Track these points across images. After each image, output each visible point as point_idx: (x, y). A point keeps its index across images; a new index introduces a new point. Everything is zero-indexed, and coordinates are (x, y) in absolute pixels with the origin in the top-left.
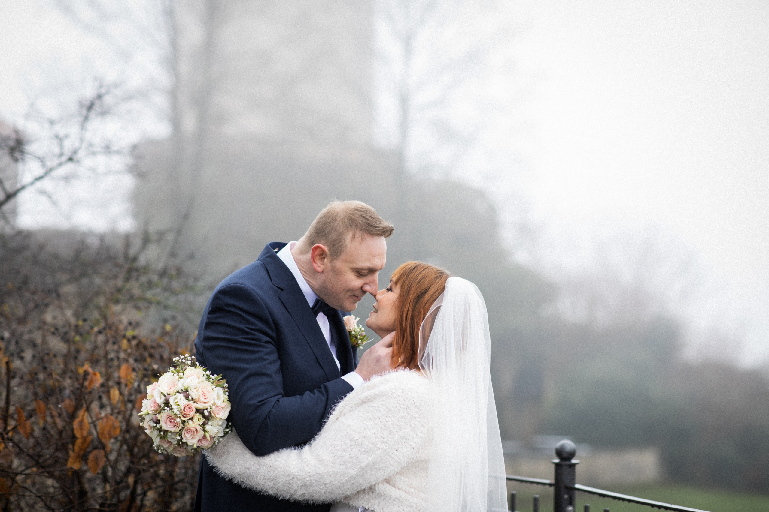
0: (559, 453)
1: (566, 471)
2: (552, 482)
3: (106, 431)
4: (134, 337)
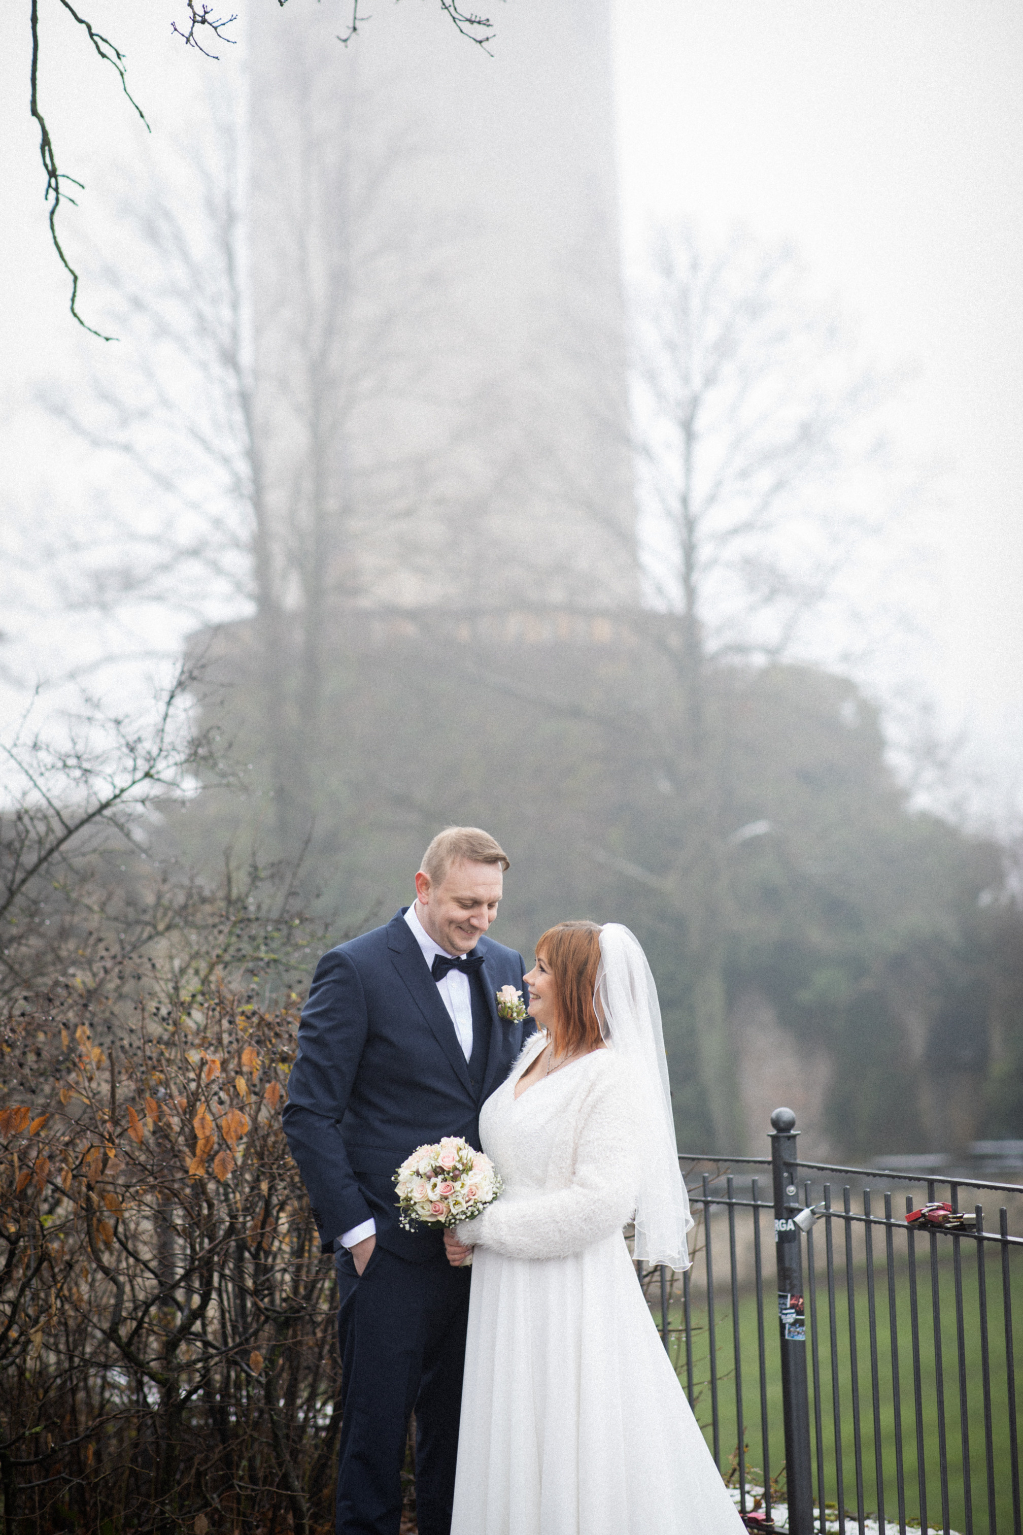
0: (776, 1123)
1: (785, 1144)
2: (770, 1159)
3: (232, 1129)
4: (254, 1013)
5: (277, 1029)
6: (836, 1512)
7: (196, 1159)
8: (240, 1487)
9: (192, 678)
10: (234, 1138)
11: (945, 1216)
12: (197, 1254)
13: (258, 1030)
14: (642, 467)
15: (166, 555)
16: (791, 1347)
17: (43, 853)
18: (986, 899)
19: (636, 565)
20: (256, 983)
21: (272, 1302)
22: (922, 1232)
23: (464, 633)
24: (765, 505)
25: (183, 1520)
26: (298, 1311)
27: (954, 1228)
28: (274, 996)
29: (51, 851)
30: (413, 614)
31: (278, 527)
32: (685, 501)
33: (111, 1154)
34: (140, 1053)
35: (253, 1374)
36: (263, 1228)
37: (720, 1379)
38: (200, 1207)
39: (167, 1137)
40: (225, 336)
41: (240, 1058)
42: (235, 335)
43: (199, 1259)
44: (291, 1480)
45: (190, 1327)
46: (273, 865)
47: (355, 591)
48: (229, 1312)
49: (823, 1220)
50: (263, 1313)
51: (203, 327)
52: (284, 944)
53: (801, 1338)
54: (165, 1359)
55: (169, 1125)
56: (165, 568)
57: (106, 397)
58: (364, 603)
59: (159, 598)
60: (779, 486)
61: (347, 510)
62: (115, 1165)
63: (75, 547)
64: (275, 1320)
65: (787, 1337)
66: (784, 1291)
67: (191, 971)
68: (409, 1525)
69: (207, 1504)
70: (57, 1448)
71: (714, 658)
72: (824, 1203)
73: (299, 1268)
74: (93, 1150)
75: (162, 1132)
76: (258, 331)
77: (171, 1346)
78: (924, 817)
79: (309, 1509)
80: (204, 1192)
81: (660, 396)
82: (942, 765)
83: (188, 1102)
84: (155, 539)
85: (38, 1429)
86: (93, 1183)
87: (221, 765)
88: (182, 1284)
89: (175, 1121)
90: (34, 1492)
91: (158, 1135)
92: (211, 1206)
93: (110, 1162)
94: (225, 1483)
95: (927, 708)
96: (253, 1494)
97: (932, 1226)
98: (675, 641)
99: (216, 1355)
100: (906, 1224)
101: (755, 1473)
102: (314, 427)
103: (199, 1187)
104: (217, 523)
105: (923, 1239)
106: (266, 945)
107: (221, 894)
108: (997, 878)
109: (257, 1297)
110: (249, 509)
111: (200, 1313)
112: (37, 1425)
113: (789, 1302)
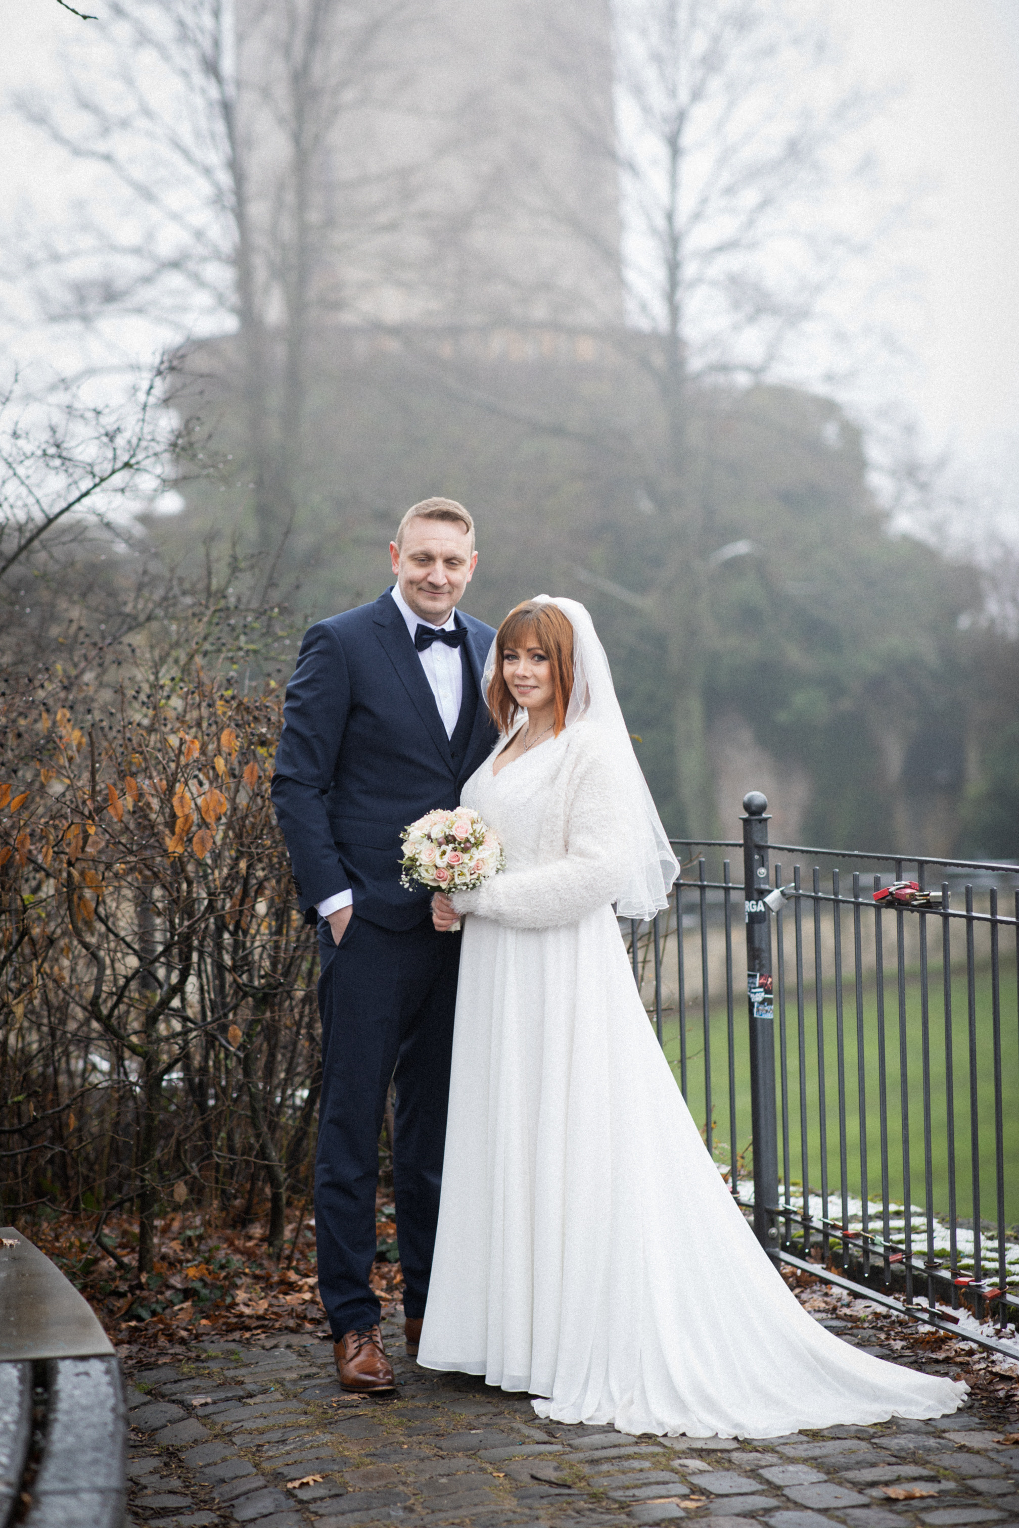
0: (747, 807)
1: (756, 827)
3: (211, 808)
4: (233, 698)
5: (256, 713)
6: (801, 1189)
7: (176, 837)
8: (218, 1156)
9: (172, 369)
10: (213, 818)
11: (912, 895)
12: (176, 930)
13: (237, 714)
14: (627, 182)
15: (147, 267)
16: (759, 1027)
17: (23, 542)
18: (964, 622)
19: (621, 283)
20: (235, 670)
21: (251, 980)
22: (889, 910)
23: (446, 350)
24: (751, 223)
25: (163, 1187)
26: (276, 987)
27: (921, 905)
28: (254, 684)
29: (31, 540)
30: (395, 331)
31: (260, 240)
32: (670, 217)
33: (92, 830)
34: (119, 736)
35: (231, 1049)
36: (241, 905)
37: (690, 1058)
38: (180, 884)
39: (146, 817)
40: (207, 44)
41: (219, 739)
42: (217, 43)
43: (179, 935)
44: (268, 1151)
45: (169, 1002)
46: (252, 556)
47: (337, 305)
48: (209, 993)
49: (793, 900)
50: (242, 990)
51: (184, 35)
52: (263, 635)
53: (769, 1016)
54: (145, 1032)
55: (148, 805)
56: (147, 280)
57: (86, 105)
58: (348, 318)
59: (139, 311)
60: (765, 203)
61: (330, 222)
62: (95, 843)
63: (56, 258)
64: (253, 996)
65: (755, 1016)
66: (753, 970)
67: (170, 660)
68: (385, 1200)
69: (186, 1172)
70: (39, 1117)
71: (699, 376)
72: (793, 884)
73: (277, 947)
74: (73, 826)
75: (140, 811)
76: (241, 38)
77: (151, 1020)
78: (906, 538)
79: (286, 1179)
80: (183, 870)
81: (647, 110)
83: (168, 784)
84: (137, 251)
85: (20, 1098)
86: (73, 860)
87: (201, 456)
88: (162, 959)
89: (155, 803)
90: (16, 1163)
91: (137, 816)
92: (190, 884)
93: (90, 840)
94: (203, 1154)
95: (910, 429)
96: (231, 1163)
97: (899, 904)
98: (658, 360)
99: (195, 1030)
100: (874, 902)
101: (723, 1148)
102: (297, 138)
103: (179, 866)
104: (199, 235)
105: (890, 916)
106: (245, 634)
107: (201, 586)
108: (976, 601)
109: (236, 973)
110: (230, 220)
111: (179, 989)
112: (20, 1094)
113: (758, 981)
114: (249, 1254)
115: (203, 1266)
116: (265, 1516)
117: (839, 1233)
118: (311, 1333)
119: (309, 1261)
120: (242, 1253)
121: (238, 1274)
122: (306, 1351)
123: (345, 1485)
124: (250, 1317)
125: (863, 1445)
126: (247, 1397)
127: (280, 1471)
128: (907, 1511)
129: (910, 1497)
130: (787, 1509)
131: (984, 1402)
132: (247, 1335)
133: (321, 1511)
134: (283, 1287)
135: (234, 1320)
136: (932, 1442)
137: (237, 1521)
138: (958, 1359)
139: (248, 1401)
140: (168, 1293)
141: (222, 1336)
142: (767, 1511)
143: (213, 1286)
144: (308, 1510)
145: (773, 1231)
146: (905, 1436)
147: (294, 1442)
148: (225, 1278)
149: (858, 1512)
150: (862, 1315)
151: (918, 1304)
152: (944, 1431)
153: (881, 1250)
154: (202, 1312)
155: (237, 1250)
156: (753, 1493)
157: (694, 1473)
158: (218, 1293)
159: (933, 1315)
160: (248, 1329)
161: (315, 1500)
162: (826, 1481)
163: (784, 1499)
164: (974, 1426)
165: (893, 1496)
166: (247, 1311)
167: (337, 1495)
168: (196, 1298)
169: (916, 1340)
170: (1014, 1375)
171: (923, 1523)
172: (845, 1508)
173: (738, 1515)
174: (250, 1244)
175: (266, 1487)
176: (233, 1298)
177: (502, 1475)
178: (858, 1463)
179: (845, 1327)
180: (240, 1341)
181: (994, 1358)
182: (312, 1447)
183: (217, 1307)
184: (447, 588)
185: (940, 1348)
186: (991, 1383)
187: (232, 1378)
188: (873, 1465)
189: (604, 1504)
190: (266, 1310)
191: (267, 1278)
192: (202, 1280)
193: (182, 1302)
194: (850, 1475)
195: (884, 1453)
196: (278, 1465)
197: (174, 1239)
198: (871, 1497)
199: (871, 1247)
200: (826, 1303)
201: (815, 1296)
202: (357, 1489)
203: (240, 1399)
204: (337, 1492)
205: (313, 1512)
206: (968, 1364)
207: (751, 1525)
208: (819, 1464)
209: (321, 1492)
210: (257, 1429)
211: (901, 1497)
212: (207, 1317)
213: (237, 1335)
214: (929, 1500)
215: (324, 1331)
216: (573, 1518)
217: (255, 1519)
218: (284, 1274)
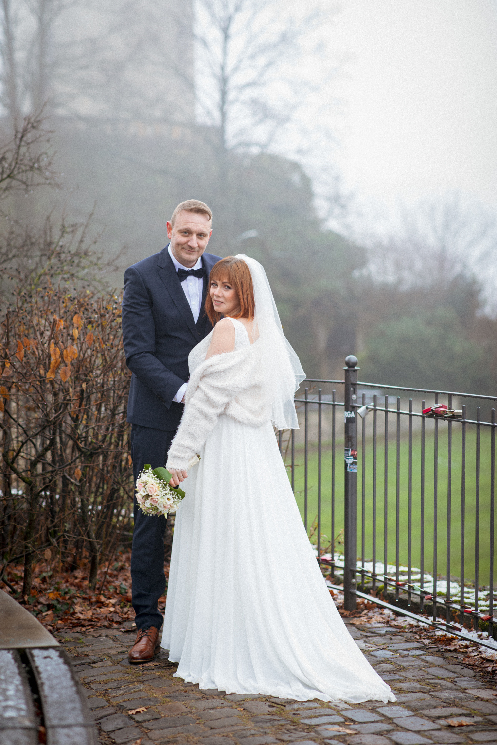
0: (347, 363)
1: (352, 374)
2: (344, 381)
3: (69, 356)
7: (51, 370)
8: (69, 536)
10: (70, 360)
11: (444, 411)
16: (350, 476)
22: (431, 419)
23: (109, 129)
24: (261, 75)
25: (39, 551)
26: (97, 449)
27: (449, 417)
31: (20, 70)
32: (223, 68)
33: (8, 365)
35: (73, 481)
43: (51, 421)
44: (91, 534)
49: (373, 412)
50: (81, 450)
53: (355, 471)
60: (270, 64)
65: (348, 470)
66: (348, 447)
72: (373, 404)
78: (330, 232)
79: (99, 548)
81: (213, 15)
82: (343, 207)
88: (41, 434)
96: (74, 540)
97: (437, 416)
100: (421, 414)
105: (430, 422)
109: (78, 441)
113: (350, 453)
114: (79, 587)
115: (56, 592)
116: (120, 729)
117: (393, 583)
118: (117, 629)
119: (109, 591)
120: (75, 586)
121: (75, 597)
122: (117, 639)
123: (159, 713)
124: (84, 620)
125: (426, 696)
126: (93, 663)
127: (122, 704)
128: (461, 733)
129: (461, 725)
130: (398, 731)
131: (482, 673)
132: (84, 629)
133: (150, 728)
134: (99, 604)
135: (76, 621)
136: (462, 695)
137: (105, 732)
138: (461, 650)
139: (94, 665)
140: (39, 606)
141: (71, 629)
142: (388, 731)
143: (63, 603)
144: (142, 726)
145: (354, 581)
146: (446, 691)
147: (124, 689)
148: (69, 599)
149: (437, 733)
150: (403, 625)
151: (439, 621)
152: (465, 689)
153: (419, 593)
154: (58, 617)
155: (72, 584)
156: (377, 722)
157: (343, 710)
158: (65, 607)
159: (448, 627)
160: (83, 626)
161: (145, 721)
162: (414, 716)
163: (394, 725)
164: (480, 686)
165: (452, 724)
166: (82, 617)
167: (157, 719)
168: (54, 609)
169: (436, 639)
170: (493, 659)
171: (472, 740)
172: (429, 730)
173: (373, 734)
174: (77, 581)
175: (116, 713)
176: (74, 610)
177: (242, 709)
178: (428, 706)
179: (396, 631)
180: (81, 633)
181: (481, 650)
182: (135, 692)
183: (66, 614)
184: (197, 249)
185: (450, 644)
186: (482, 663)
187: (81, 652)
188: (435, 707)
189: (301, 726)
190: (92, 616)
191: (89, 599)
192: (57, 600)
193: (47, 611)
194: (426, 712)
195: (439, 700)
196: (119, 700)
197: (36, 577)
198: (440, 725)
199: (412, 591)
200: (383, 618)
201: (376, 614)
202: (166, 716)
203: (89, 664)
204: (157, 717)
205: (146, 728)
206: (466, 652)
207: (383, 739)
208: (407, 706)
209: (148, 717)
210: (103, 681)
211: (456, 725)
212: (61, 620)
213: (78, 629)
214: (471, 727)
215: (124, 628)
216: (286, 734)
217: (114, 731)
218: (99, 598)
